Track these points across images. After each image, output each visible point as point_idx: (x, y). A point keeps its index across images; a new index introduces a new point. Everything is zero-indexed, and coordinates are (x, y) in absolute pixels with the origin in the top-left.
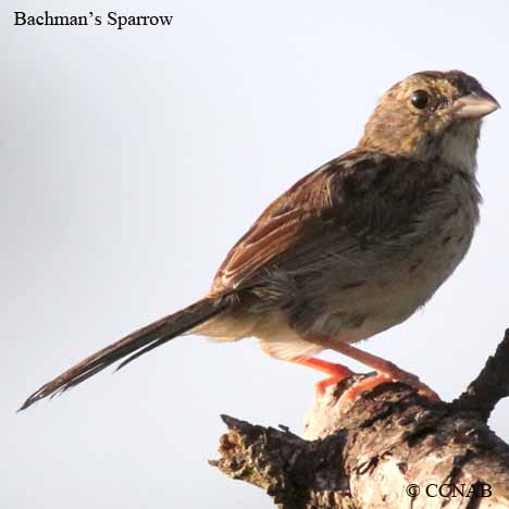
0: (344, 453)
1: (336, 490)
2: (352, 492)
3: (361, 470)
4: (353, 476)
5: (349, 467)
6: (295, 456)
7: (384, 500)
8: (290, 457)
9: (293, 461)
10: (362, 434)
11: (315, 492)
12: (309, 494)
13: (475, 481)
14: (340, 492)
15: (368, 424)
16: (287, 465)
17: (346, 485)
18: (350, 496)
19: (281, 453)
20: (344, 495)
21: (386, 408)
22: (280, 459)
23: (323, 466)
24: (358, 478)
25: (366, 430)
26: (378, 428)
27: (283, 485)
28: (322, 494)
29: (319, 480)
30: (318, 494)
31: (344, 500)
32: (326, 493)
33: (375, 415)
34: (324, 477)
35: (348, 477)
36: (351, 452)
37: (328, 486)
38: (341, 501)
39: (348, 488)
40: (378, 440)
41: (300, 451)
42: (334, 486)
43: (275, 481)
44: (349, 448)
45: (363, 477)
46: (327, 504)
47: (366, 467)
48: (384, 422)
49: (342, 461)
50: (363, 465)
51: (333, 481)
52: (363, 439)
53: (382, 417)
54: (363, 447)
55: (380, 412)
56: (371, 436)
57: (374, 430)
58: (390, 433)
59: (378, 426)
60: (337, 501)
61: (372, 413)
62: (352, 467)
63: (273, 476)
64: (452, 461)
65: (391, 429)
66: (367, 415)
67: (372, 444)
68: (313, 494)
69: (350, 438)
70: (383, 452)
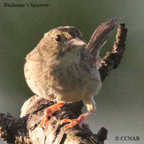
0: (27, 123)
1: (25, 136)
2: (30, 137)
3: (32, 129)
4: (30, 131)
5: (28, 128)
6: (10, 124)
7: (38, 140)
8: (9, 124)
9: (9, 125)
10: (33, 116)
11: (17, 137)
12: (15, 138)
13: (64, 134)
14: (26, 137)
15: (35, 112)
16: (7, 127)
17: (28, 134)
18: (29, 138)
19: (5, 123)
20: (27, 138)
21: (42, 107)
22: (5, 125)
23: (20, 127)
24: (31, 131)
25: (35, 115)
26: (39, 114)
27: (6, 134)
28: (19, 138)
29: (19, 132)
30: (18, 138)
31: (27, 140)
32: (21, 137)
33: (38, 109)
34: (21, 131)
35: (28, 131)
36: (29, 122)
37: (22, 135)
38: (26, 140)
39: (29, 135)
40: (38, 118)
41: (12, 122)
42: (24, 134)
43: (3, 133)
44: (29, 121)
45: (33, 131)
46: (22, 141)
47: (33, 128)
48: (41, 111)
49: (26, 125)
50: (32, 127)
51: (23, 133)
52: (34, 118)
53: (40, 110)
54: (33, 121)
55: (40, 108)
56: (36, 117)
57: (37, 114)
58: (42, 115)
59: (39, 113)
60: (25, 140)
61: (37, 108)
62: (29, 128)
63: (2, 131)
64: (58, 126)
65: (42, 114)
66: (35, 109)
67: (36, 119)
68: (16, 137)
69: (30, 117)
70: (38, 122)
